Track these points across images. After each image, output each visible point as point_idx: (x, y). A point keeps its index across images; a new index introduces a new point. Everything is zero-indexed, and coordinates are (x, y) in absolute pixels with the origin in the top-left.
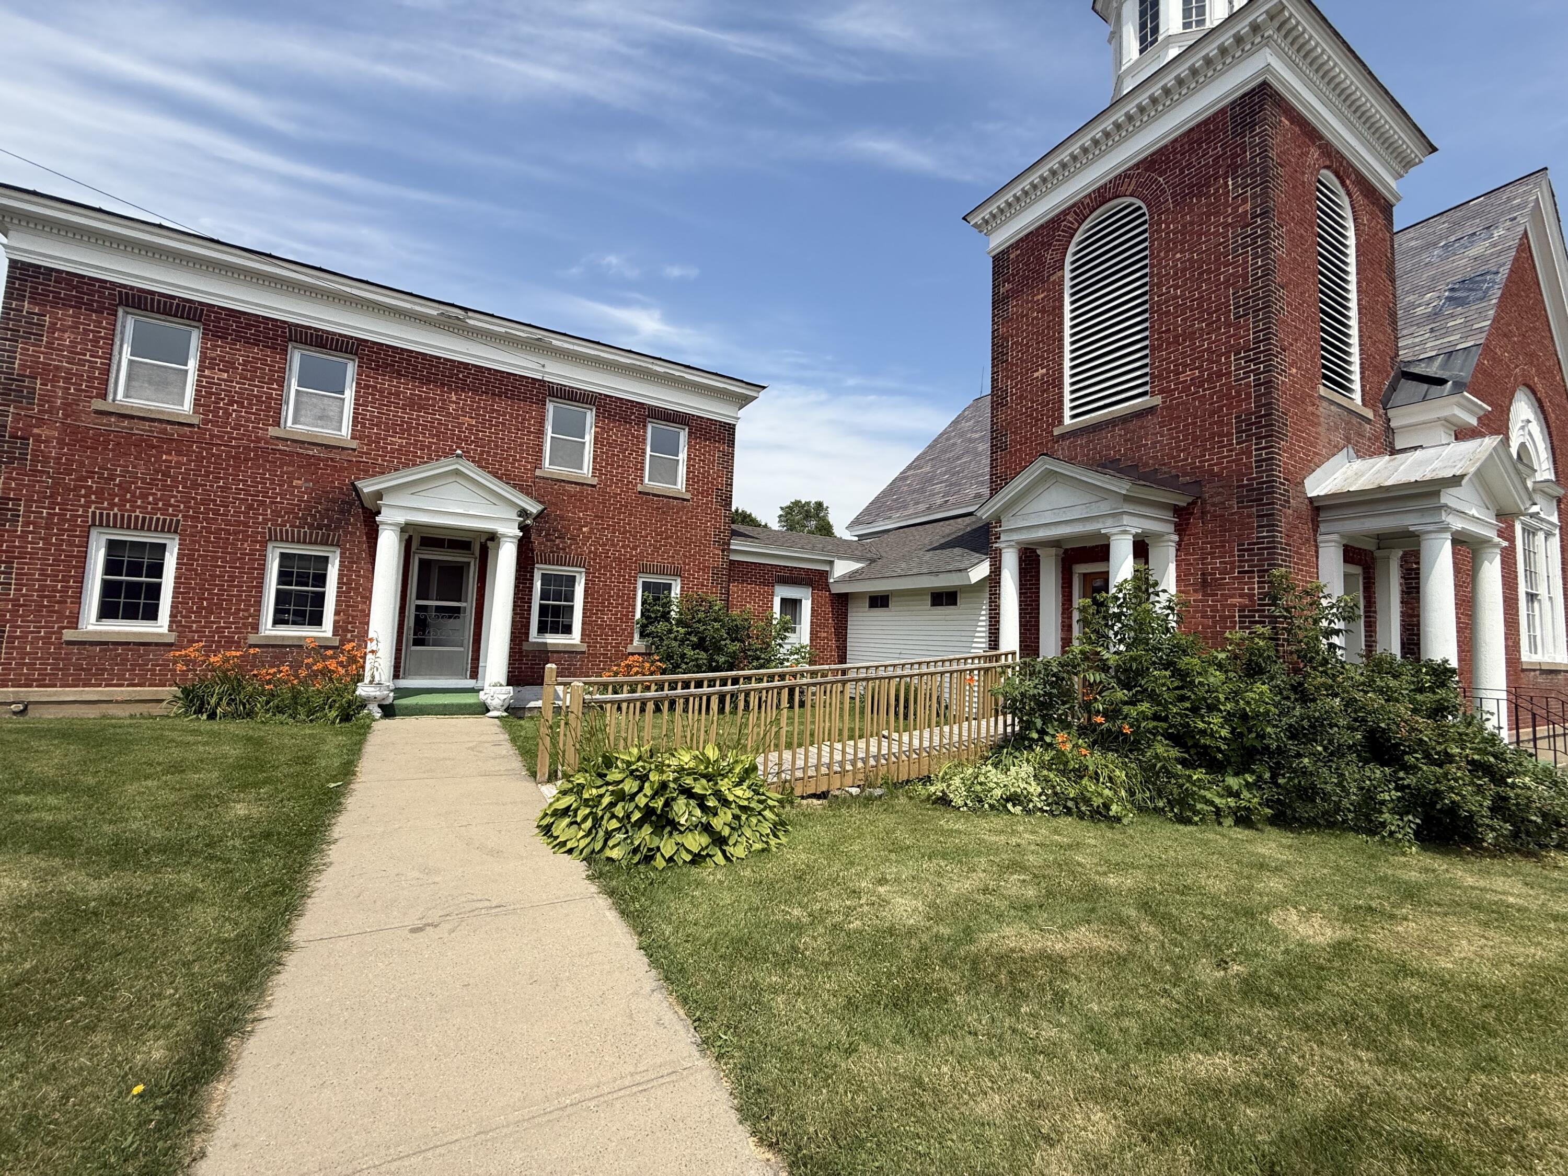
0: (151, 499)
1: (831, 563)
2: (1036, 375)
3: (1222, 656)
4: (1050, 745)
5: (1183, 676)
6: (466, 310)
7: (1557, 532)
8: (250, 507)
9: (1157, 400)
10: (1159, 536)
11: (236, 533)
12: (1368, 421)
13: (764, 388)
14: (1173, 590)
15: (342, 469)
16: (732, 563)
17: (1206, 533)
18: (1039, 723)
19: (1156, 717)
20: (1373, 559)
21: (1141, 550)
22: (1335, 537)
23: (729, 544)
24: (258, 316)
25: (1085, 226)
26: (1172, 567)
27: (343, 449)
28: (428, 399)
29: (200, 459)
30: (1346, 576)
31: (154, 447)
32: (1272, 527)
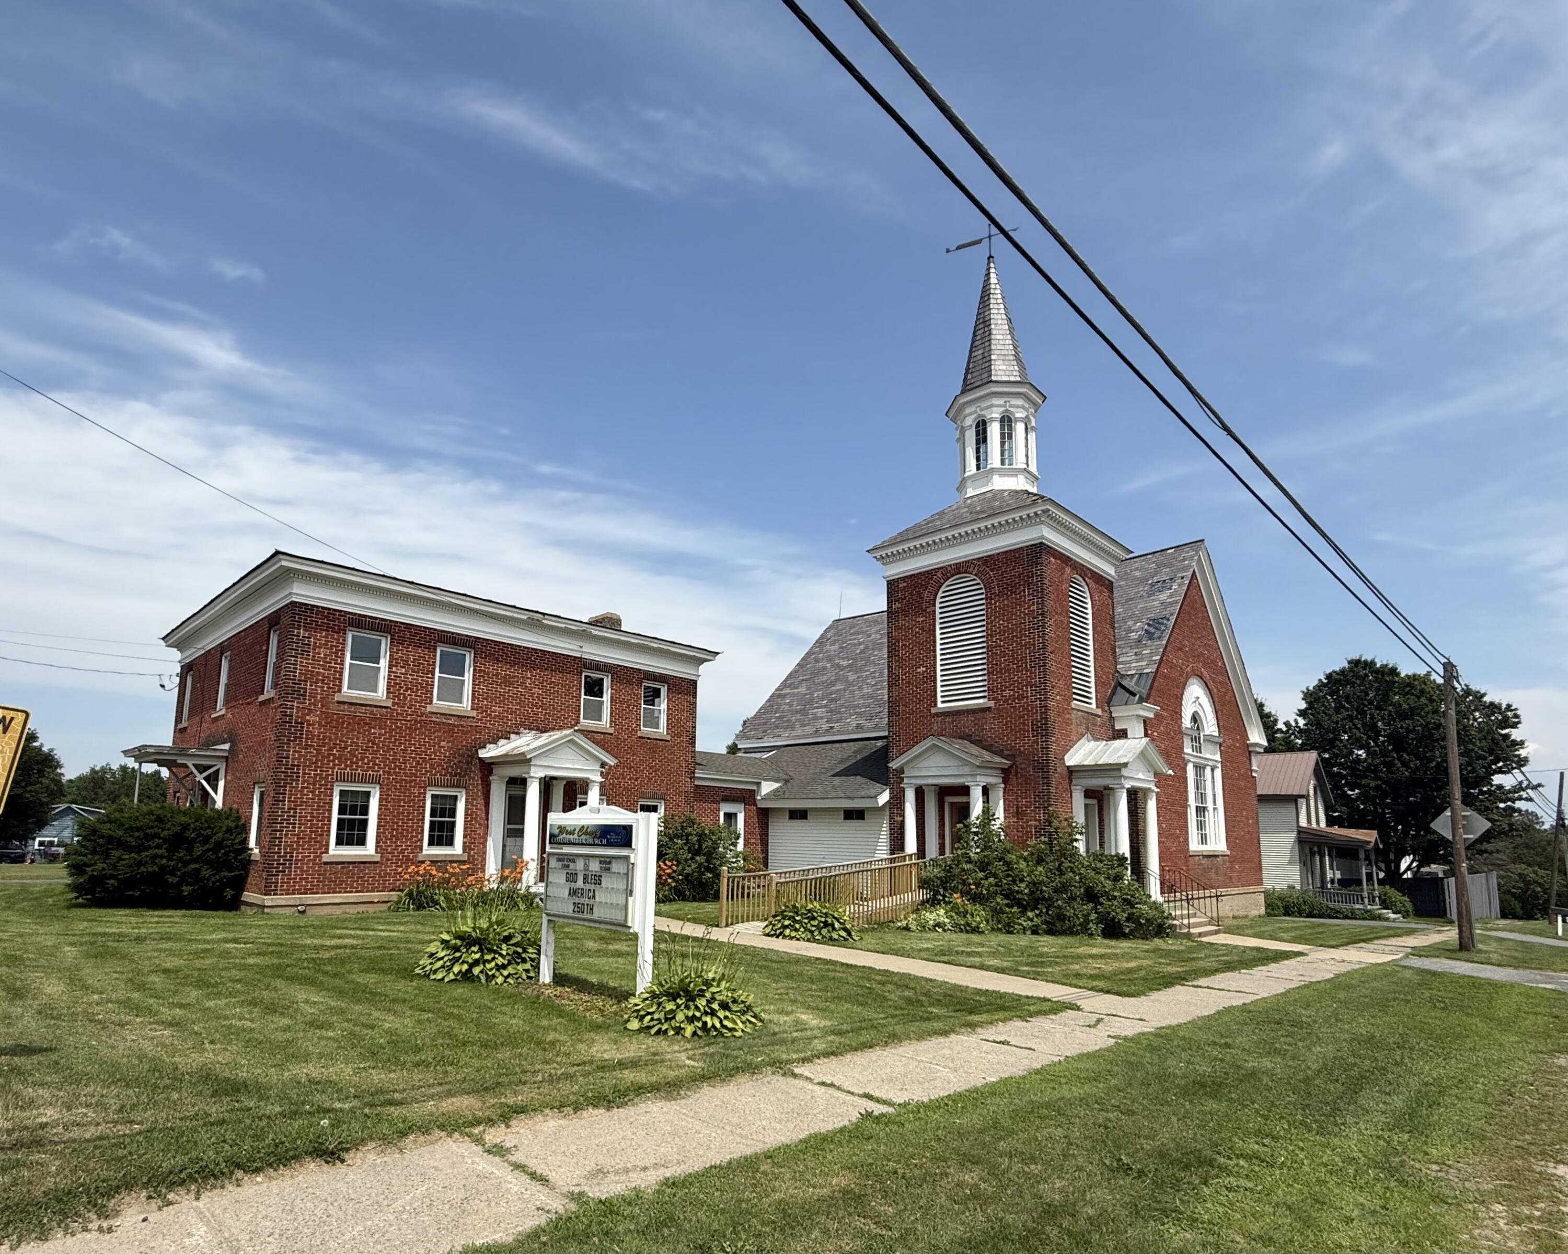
0: (366, 760)
1: (759, 784)
2: (919, 670)
3: (1026, 854)
4: (950, 903)
5: (1008, 864)
6: (544, 614)
7: (1219, 765)
8: (418, 763)
9: (992, 704)
10: (994, 785)
11: (411, 781)
12: (1099, 716)
13: (718, 653)
14: (1002, 819)
15: (467, 732)
16: (697, 786)
17: (1018, 784)
18: (941, 891)
19: (996, 885)
20: (1102, 795)
21: (986, 791)
22: (1079, 787)
23: (694, 773)
24: (421, 627)
25: (948, 583)
26: (1001, 802)
27: (468, 717)
28: (514, 677)
29: (391, 730)
30: (1086, 806)
31: (367, 724)
32: (1048, 784)
